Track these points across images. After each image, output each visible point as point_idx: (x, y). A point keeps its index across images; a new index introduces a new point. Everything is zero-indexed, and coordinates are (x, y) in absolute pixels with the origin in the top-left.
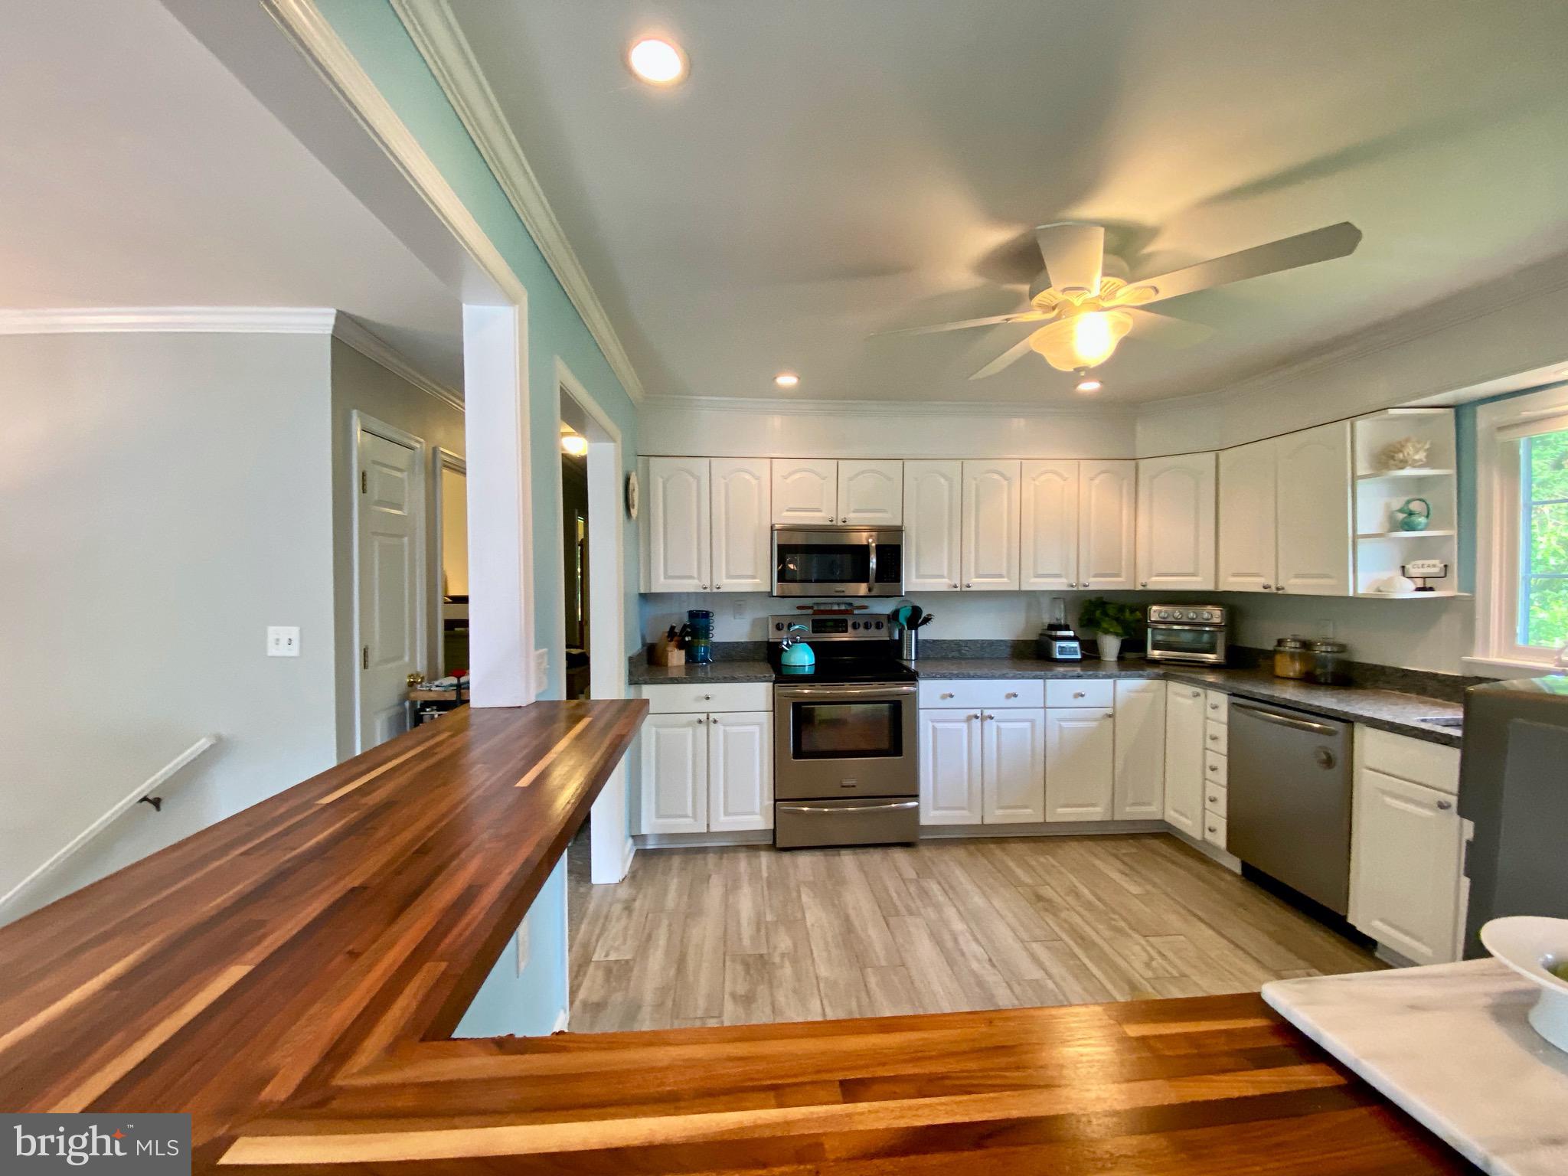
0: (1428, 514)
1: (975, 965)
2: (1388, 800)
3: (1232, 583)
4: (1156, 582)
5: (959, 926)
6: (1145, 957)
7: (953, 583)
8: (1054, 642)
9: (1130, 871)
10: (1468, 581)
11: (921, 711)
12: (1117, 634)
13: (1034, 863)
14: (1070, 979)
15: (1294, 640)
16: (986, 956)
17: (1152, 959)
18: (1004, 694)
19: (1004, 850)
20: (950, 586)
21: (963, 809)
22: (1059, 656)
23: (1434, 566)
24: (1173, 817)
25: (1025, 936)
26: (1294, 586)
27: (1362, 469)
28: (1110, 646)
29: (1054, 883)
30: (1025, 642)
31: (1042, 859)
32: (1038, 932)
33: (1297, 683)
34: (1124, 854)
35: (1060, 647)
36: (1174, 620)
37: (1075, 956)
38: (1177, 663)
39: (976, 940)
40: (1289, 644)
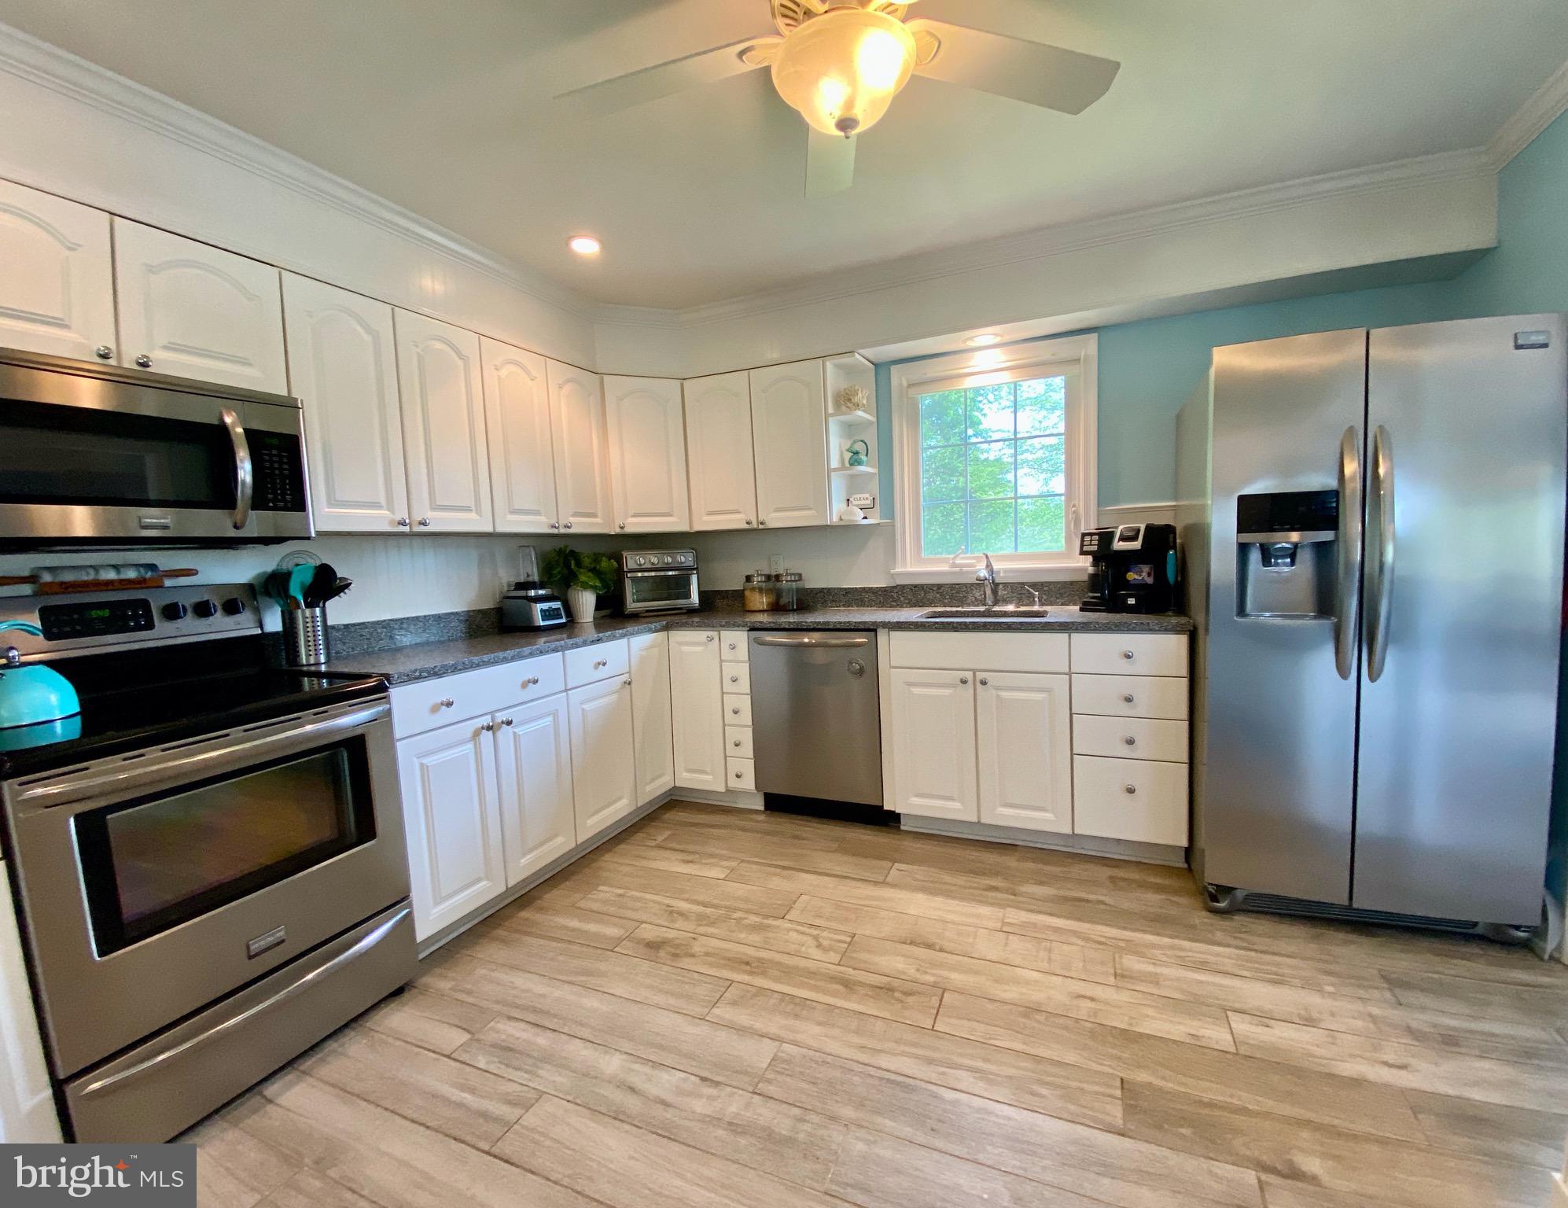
0: (867, 453)
1: (699, 1106)
2: (916, 690)
3: (706, 523)
4: (634, 524)
5: (612, 1064)
6: (812, 943)
7: (398, 518)
8: (533, 605)
9: (691, 858)
10: (889, 511)
11: (398, 744)
12: (594, 588)
13: (595, 906)
14: (799, 1025)
15: (758, 575)
16: (692, 1078)
17: (816, 938)
18: (520, 683)
19: (541, 909)
20: (391, 522)
21: (479, 880)
22: (542, 623)
23: (867, 499)
24: (687, 779)
25: (698, 1010)
26: (775, 520)
27: (831, 410)
28: (586, 602)
29: (645, 917)
31: (599, 896)
32: (702, 991)
33: (771, 613)
35: (542, 610)
36: (650, 566)
37: (761, 991)
38: (656, 613)
39: (657, 1065)
40: (755, 579)
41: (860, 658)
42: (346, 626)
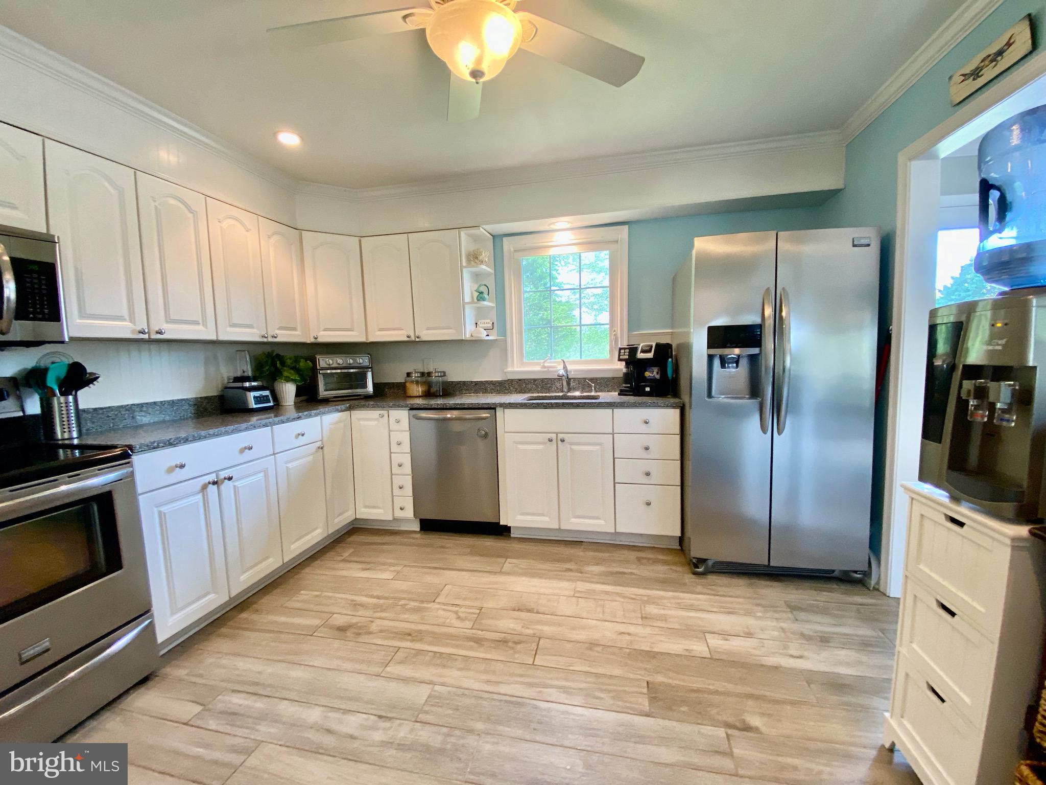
0: (488, 293)
2: (521, 447)
3: (378, 336)
4: (325, 336)
6: (454, 616)
7: (139, 328)
8: (248, 393)
9: (368, 566)
10: (503, 332)
11: (140, 497)
12: (294, 381)
13: (298, 605)
14: (446, 671)
15: (416, 372)
16: (372, 717)
17: (456, 613)
22: (255, 406)
23: (489, 323)
24: (364, 513)
25: (376, 670)
26: (427, 336)
28: (288, 391)
29: (335, 609)
30: (208, 399)
31: (301, 598)
32: (378, 656)
33: (425, 397)
34: (350, 555)
35: (254, 397)
36: (337, 365)
37: (420, 652)
38: (341, 399)
40: (413, 375)
41: (485, 427)
42: (95, 410)
